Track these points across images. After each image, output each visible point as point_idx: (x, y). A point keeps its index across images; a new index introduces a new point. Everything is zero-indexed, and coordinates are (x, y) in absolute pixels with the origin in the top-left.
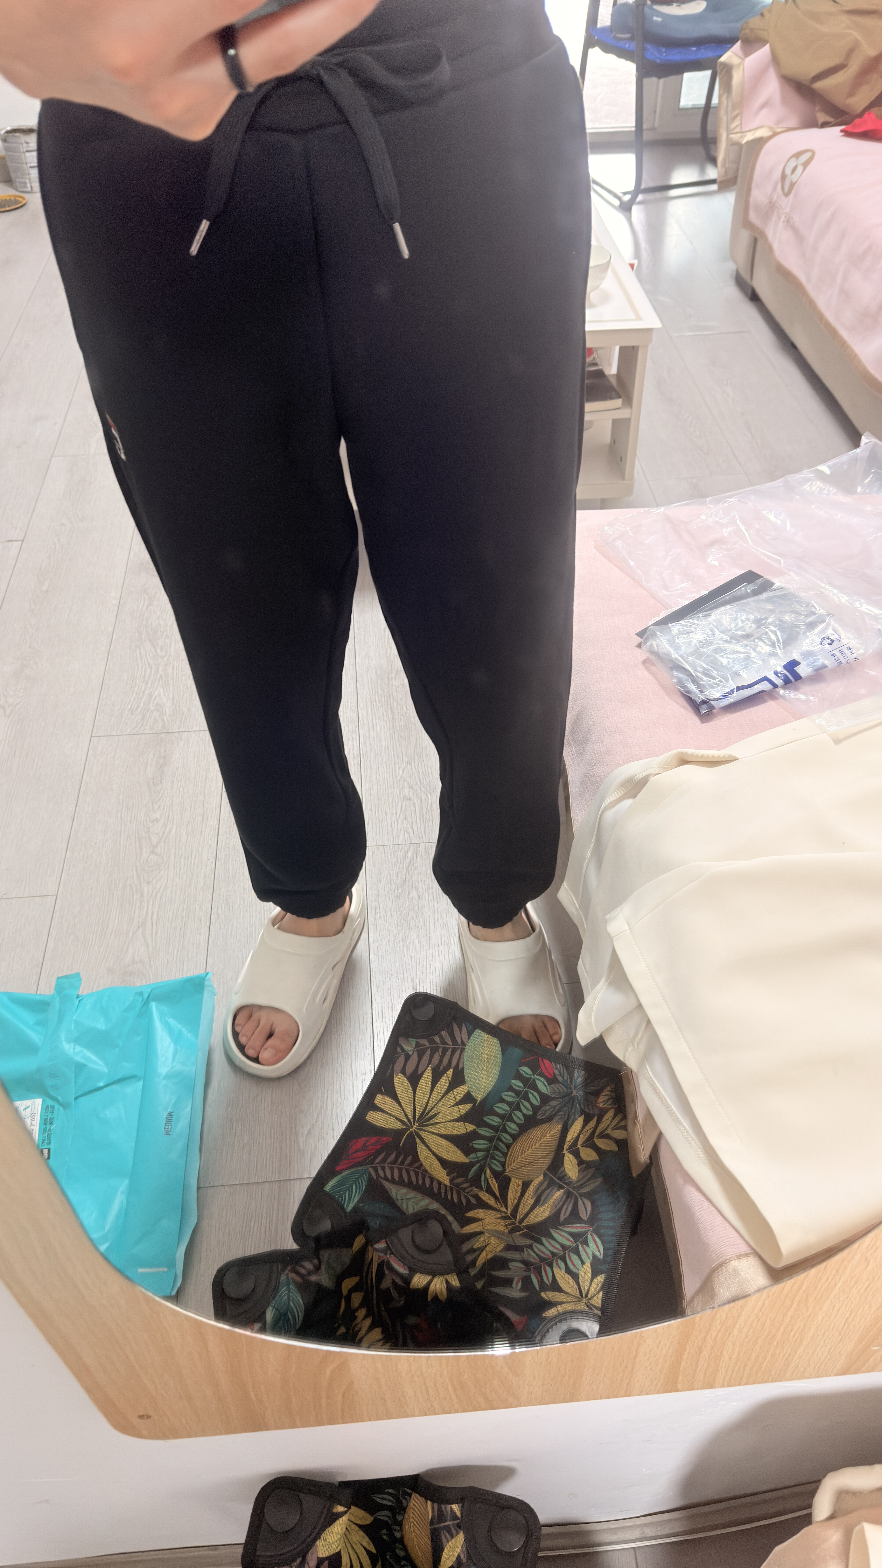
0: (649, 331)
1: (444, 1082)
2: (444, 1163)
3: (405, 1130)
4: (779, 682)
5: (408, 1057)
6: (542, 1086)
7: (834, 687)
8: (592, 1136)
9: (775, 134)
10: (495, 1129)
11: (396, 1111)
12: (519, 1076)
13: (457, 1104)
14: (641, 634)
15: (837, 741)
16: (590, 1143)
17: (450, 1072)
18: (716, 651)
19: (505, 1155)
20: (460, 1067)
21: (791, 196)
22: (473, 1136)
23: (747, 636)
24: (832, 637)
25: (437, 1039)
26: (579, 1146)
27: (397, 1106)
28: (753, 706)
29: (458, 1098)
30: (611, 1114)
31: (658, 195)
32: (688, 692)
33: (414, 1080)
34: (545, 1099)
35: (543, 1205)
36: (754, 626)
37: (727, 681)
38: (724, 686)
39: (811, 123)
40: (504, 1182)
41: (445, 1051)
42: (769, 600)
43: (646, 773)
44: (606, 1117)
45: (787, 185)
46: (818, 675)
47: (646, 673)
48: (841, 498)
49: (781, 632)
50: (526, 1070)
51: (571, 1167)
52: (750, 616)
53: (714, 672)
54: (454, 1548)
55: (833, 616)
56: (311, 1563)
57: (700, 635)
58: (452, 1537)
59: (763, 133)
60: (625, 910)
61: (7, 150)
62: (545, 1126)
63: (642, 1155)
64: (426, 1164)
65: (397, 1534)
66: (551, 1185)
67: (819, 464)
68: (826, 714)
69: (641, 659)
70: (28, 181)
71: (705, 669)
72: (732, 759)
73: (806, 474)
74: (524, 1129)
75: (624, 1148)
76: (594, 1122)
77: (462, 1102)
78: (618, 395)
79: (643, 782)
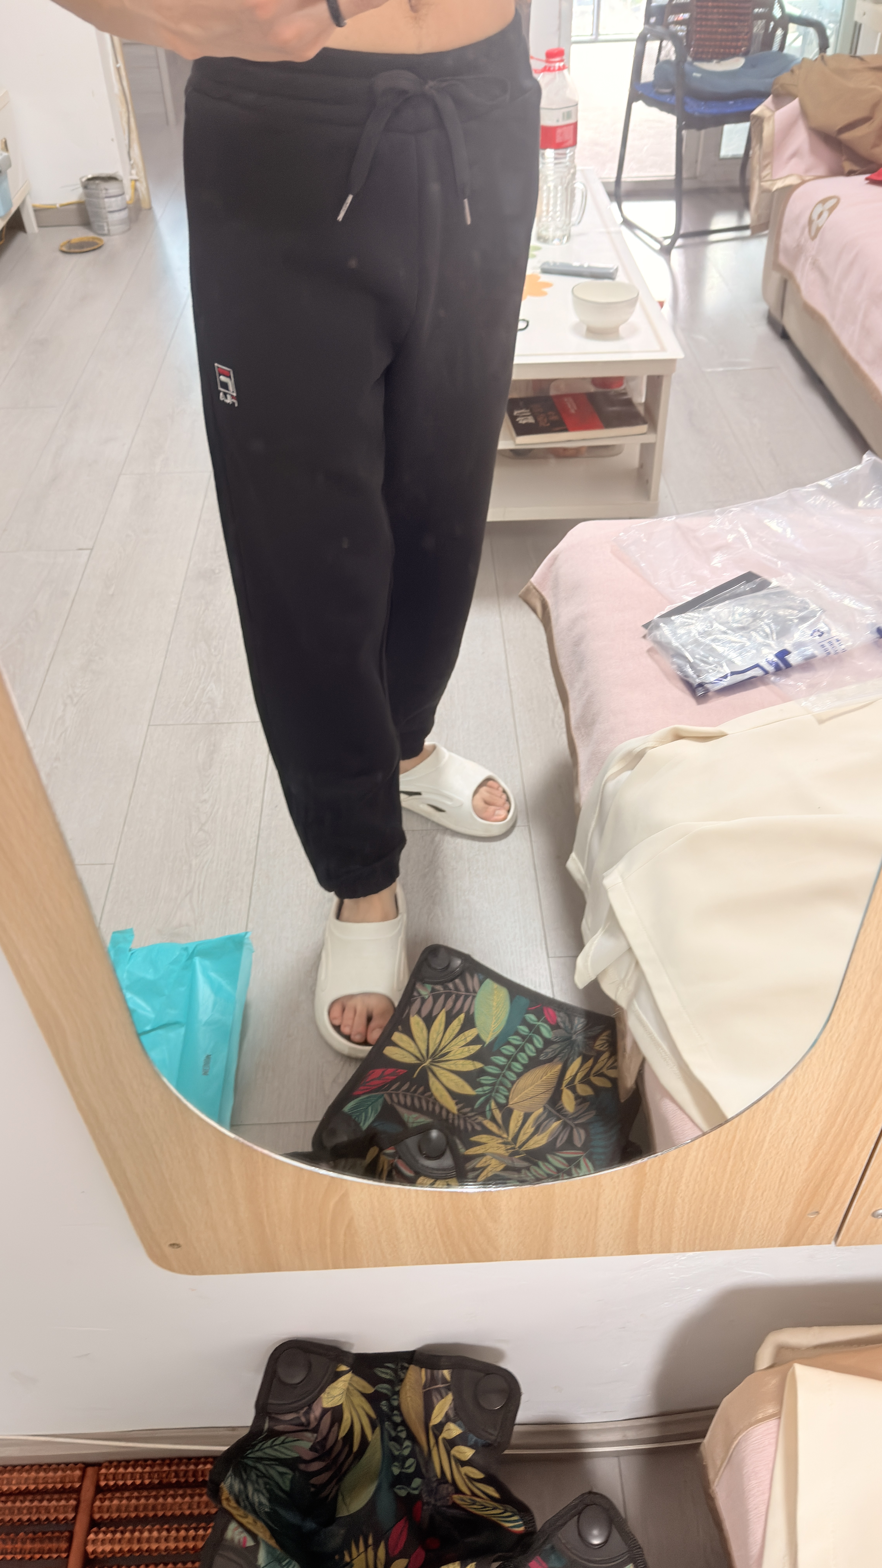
0: (673, 361)
1: (456, 1024)
2: (453, 1094)
3: (419, 1065)
4: (770, 669)
5: (423, 1001)
6: (546, 1031)
7: (823, 676)
8: (587, 1075)
9: (803, 182)
10: (502, 1068)
11: (412, 1048)
12: (525, 1022)
13: (468, 1044)
14: (646, 626)
15: (821, 722)
16: (586, 1080)
17: (462, 1016)
18: (713, 640)
19: (509, 1090)
20: (471, 1013)
21: (818, 239)
22: (482, 1072)
23: (743, 628)
24: (822, 630)
25: (451, 985)
26: (576, 1082)
27: (412, 1043)
28: (745, 690)
29: (469, 1039)
31: (697, 240)
32: (686, 676)
33: (429, 1021)
34: (547, 1042)
35: (541, 1133)
36: (751, 619)
37: (722, 666)
38: (719, 672)
39: (837, 172)
40: (507, 1113)
41: (458, 997)
42: (765, 596)
43: (644, 746)
44: (602, 1058)
45: (813, 229)
46: (808, 664)
47: (649, 661)
48: (844, 511)
49: (775, 625)
50: (531, 1018)
51: (568, 1101)
52: (748, 611)
53: (711, 659)
54: (443, 1406)
55: (824, 611)
56: (316, 1412)
57: (700, 627)
58: (442, 1398)
59: (792, 181)
60: (621, 866)
61: (87, 195)
62: (546, 1065)
63: (629, 1082)
64: (437, 1094)
65: (395, 1403)
66: (550, 1116)
67: (821, 479)
68: (813, 698)
69: (646, 648)
70: (105, 224)
71: (703, 656)
72: (722, 735)
73: (809, 488)
74: (527, 1068)
75: (614, 1081)
76: (591, 1062)
77: (472, 1042)
78: (643, 422)
79: (640, 755)
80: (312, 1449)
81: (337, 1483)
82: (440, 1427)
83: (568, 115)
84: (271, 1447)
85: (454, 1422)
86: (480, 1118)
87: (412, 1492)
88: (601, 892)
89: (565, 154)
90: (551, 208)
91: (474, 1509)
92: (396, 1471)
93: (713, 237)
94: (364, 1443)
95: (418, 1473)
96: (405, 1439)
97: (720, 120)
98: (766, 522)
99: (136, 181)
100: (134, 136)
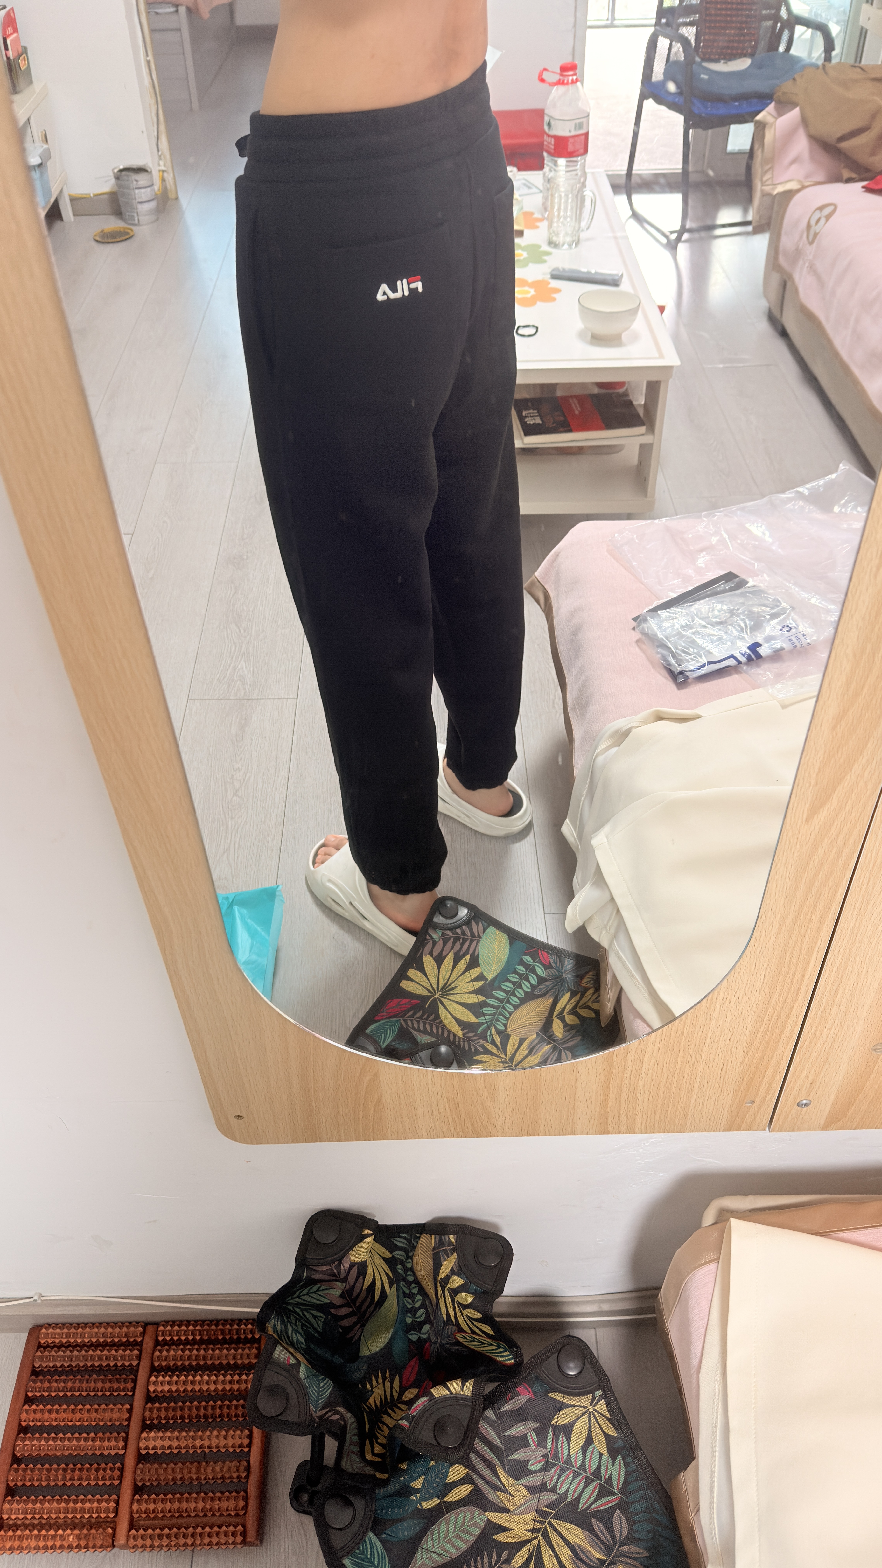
0: (670, 368)
1: (463, 964)
2: (459, 1022)
3: (430, 997)
4: (743, 659)
5: (435, 943)
6: (540, 971)
7: (789, 666)
8: (575, 1007)
9: (803, 187)
10: (501, 1001)
11: (424, 982)
12: (522, 963)
13: (472, 981)
14: (635, 619)
15: (784, 707)
16: (574, 1012)
17: (468, 957)
18: (694, 633)
19: (507, 1019)
20: (476, 954)
21: (815, 244)
22: (484, 1004)
23: (721, 623)
24: (790, 626)
25: (458, 931)
26: (565, 1014)
27: (425, 979)
28: (720, 678)
29: (473, 977)
30: (591, 991)
31: (703, 234)
32: (669, 665)
33: (439, 960)
34: (541, 980)
35: (534, 1055)
36: (728, 615)
37: (701, 657)
38: (698, 661)
39: (836, 178)
40: (506, 1038)
41: (464, 941)
42: (743, 595)
43: (629, 726)
44: (588, 993)
46: (777, 655)
47: (637, 650)
48: (818, 515)
49: (749, 620)
50: (528, 959)
51: (558, 1028)
52: (725, 607)
53: (691, 650)
54: (449, 1264)
55: (793, 608)
56: (346, 1265)
57: (683, 621)
58: (448, 1257)
59: (793, 186)
60: (607, 829)
61: (120, 186)
62: (540, 999)
63: (609, 1009)
64: (445, 1021)
65: (409, 1265)
66: (542, 1040)
67: (799, 486)
68: (779, 686)
69: (635, 639)
70: (136, 215)
71: (683, 647)
72: (698, 717)
73: (788, 495)
74: (523, 1001)
75: (597, 1012)
76: (578, 997)
77: (477, 979)
78: (642, 424)
79: (626, 733)
80: (342, 1296)
81: (361, 1327)
82: (447, 1279)
83: (580, 126)
84: (308, 1294)
85: (458, 1275)
86: (482, 1042)
87: (422, 1336)
88: (590, 851)
89: (577, 162)
90: (562, 213)
91: (473, 1345)
92: (409, 1320)
93: (719, 232)
94: (384, 1295)
95: (427, 1320)
96: (417, 1294)
97: (726, 121)
98: (747, 525)
99: (163, 171)
100: (162, 127)
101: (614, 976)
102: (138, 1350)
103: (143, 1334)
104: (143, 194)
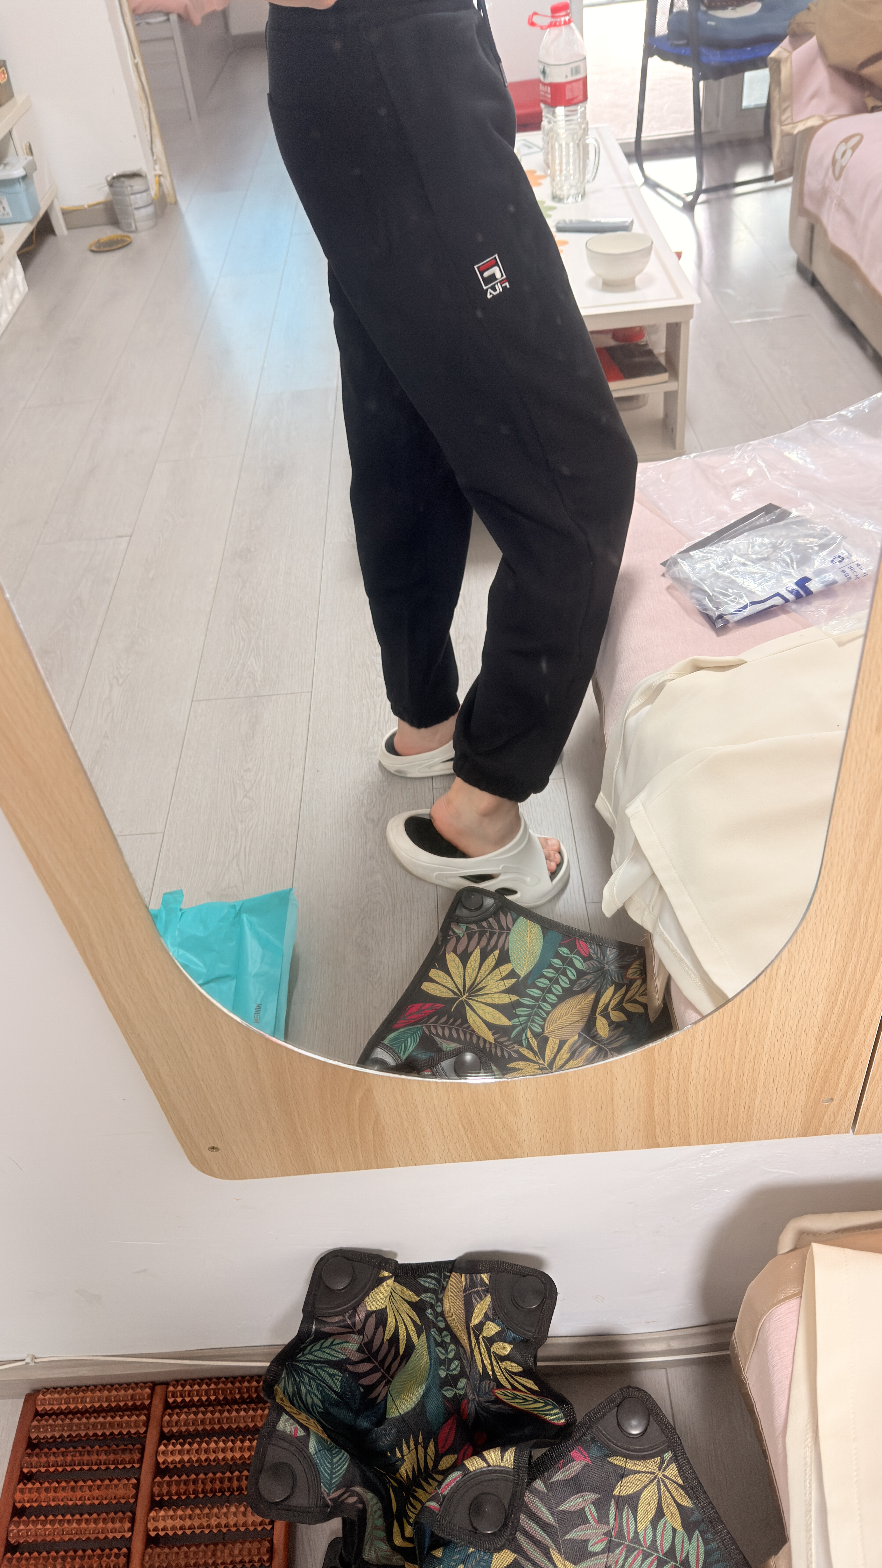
0: (690, 307)
1: (491, 960)
2: (490, 1026)
3: (455, 1000)
4: (791, 597)
5: (459, 939)
6: (579, 963)
7: (844, 600)
8: (621, 1002)
9: (826, 122)
10: (537, 999)
11: (449, 983)
12: (558, 955)
13: (503, 979)
14: (665, 564)
15: (841, 644)
16: (619, 1007)
17: (497, 952)
18: (732, 573)
19: (544, 1020)
20: (506, 949)
22: (517, 1004)
23: (763, 559)
24: (842, 556)
25: (485, 924)
26: (609, 1010)
27: (449, 979)
28: (766, 620)
29: (504, 974)
30: (638, 982)
31: (722, 194)
32: (706, 609)
33: (464, 958)
34: (581, 974)
35: (576, 1059)
36: (770, 549)
37: (741, 597)
38: (738, 603)
39: (861, 109)
40: (543, 1041)
41: (492, 934)
42: (785, 526)
43: (663, 680)
44: (634, 985)
45: (837, 169)
46: (829, 590)
47: (669, 598)
48: (865, 440)
49: (795, 554)
50: (564, 951)
51: (602, 1028)
52: (766, 541)
53: (730, 590)
54: (482, 1307)
55: (844, 538)
56: (362, 1315)
57: (719, 561)
58: (481, 1300)
59: (813, 122)
60: (643, 795)
62: (580, 996)
63: (657, 1000)
64: (473, 1026)
65: (439, 1310)
66: (585, 1042)
67: (841, 410)
68: (834, 622)
69: (665, 586)
71: (721, 588)
72: (743, 663)
73: (829, 419)
74: (561, 999)
75: (645, 1006)
76: (623, 990)
77: (507, 977)
78: (665, 371)
79: (660, 687)
80: (360, 1350)
81: (385, 1385)
82: (480, 1327)
83: (577, 70)
84: (320, 1350)
85: (493, 1321)
86: (516, 1047)
87: (458, 1392)
88: (625, 820)
91: (515, 1403)
92: (443, 1374)
93: (739, 190)
94: (410, 1347)
95: (463, 1374)
96: (449, 1344)
97: (739, 68)
98: (786, 453)
99: (160, 176)
100: (156, 131)
101: (661, 962)
102: (145, 1415)
103: (151, 1396)
104: (138, 200)
